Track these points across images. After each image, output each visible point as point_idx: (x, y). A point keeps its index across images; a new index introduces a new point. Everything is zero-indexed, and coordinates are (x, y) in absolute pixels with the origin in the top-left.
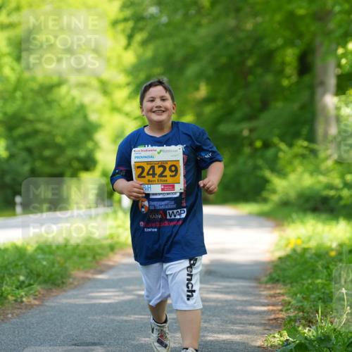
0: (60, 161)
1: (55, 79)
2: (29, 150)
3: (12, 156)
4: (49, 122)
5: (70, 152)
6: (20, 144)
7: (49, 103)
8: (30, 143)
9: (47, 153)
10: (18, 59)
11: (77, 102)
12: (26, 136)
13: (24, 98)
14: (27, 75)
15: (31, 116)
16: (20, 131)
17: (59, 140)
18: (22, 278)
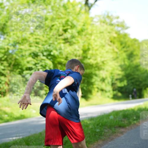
0: (141, 85)
1: (139, 64)
2: (133, 83)
3: (128, 85)
4: (138, 75)
5: (144, 83)
6: (130, 81)
7: (138, 70)
8: (133, 81)
9: (138, 83)
10: (129, 59)
11: (145, 70)
12: (131, 79)
13: (131, 69)
14: (131, 63)
15: (133, 74)
16: (130, 78)
17: (141, 80)
18: (135, 118)
